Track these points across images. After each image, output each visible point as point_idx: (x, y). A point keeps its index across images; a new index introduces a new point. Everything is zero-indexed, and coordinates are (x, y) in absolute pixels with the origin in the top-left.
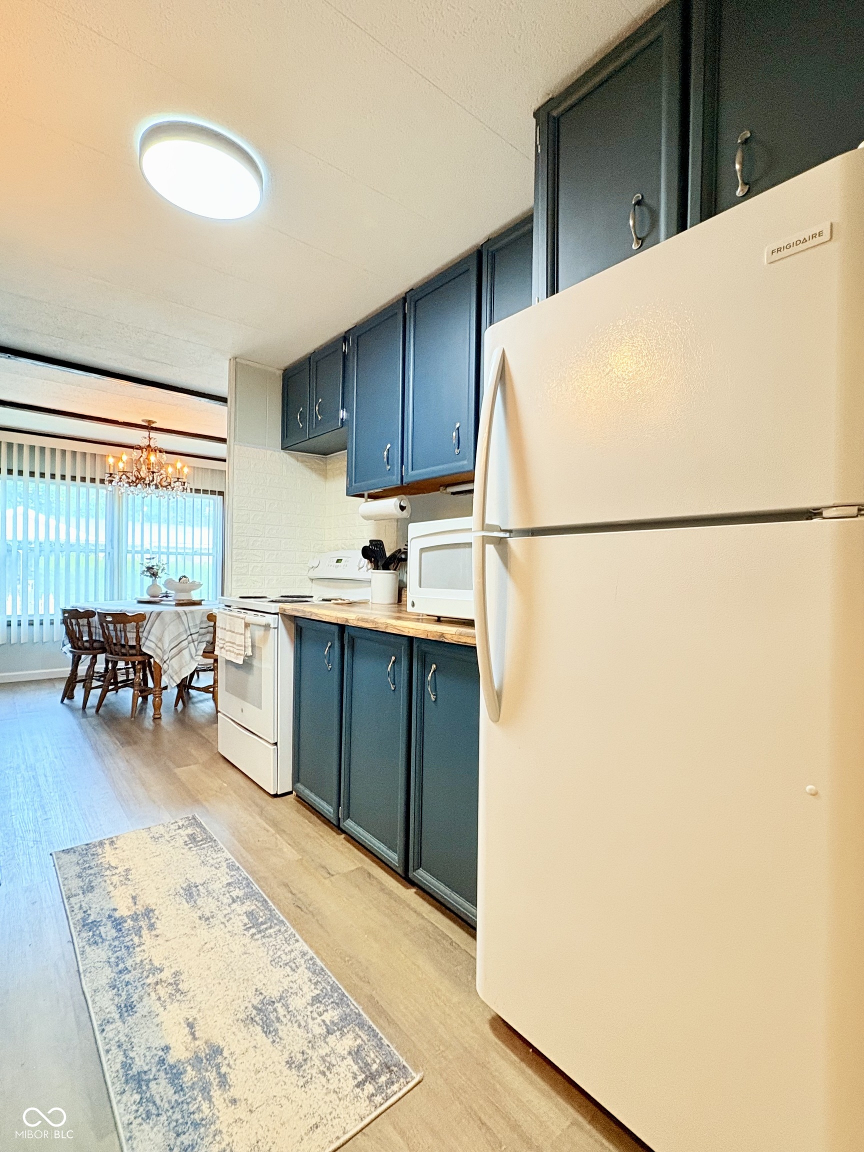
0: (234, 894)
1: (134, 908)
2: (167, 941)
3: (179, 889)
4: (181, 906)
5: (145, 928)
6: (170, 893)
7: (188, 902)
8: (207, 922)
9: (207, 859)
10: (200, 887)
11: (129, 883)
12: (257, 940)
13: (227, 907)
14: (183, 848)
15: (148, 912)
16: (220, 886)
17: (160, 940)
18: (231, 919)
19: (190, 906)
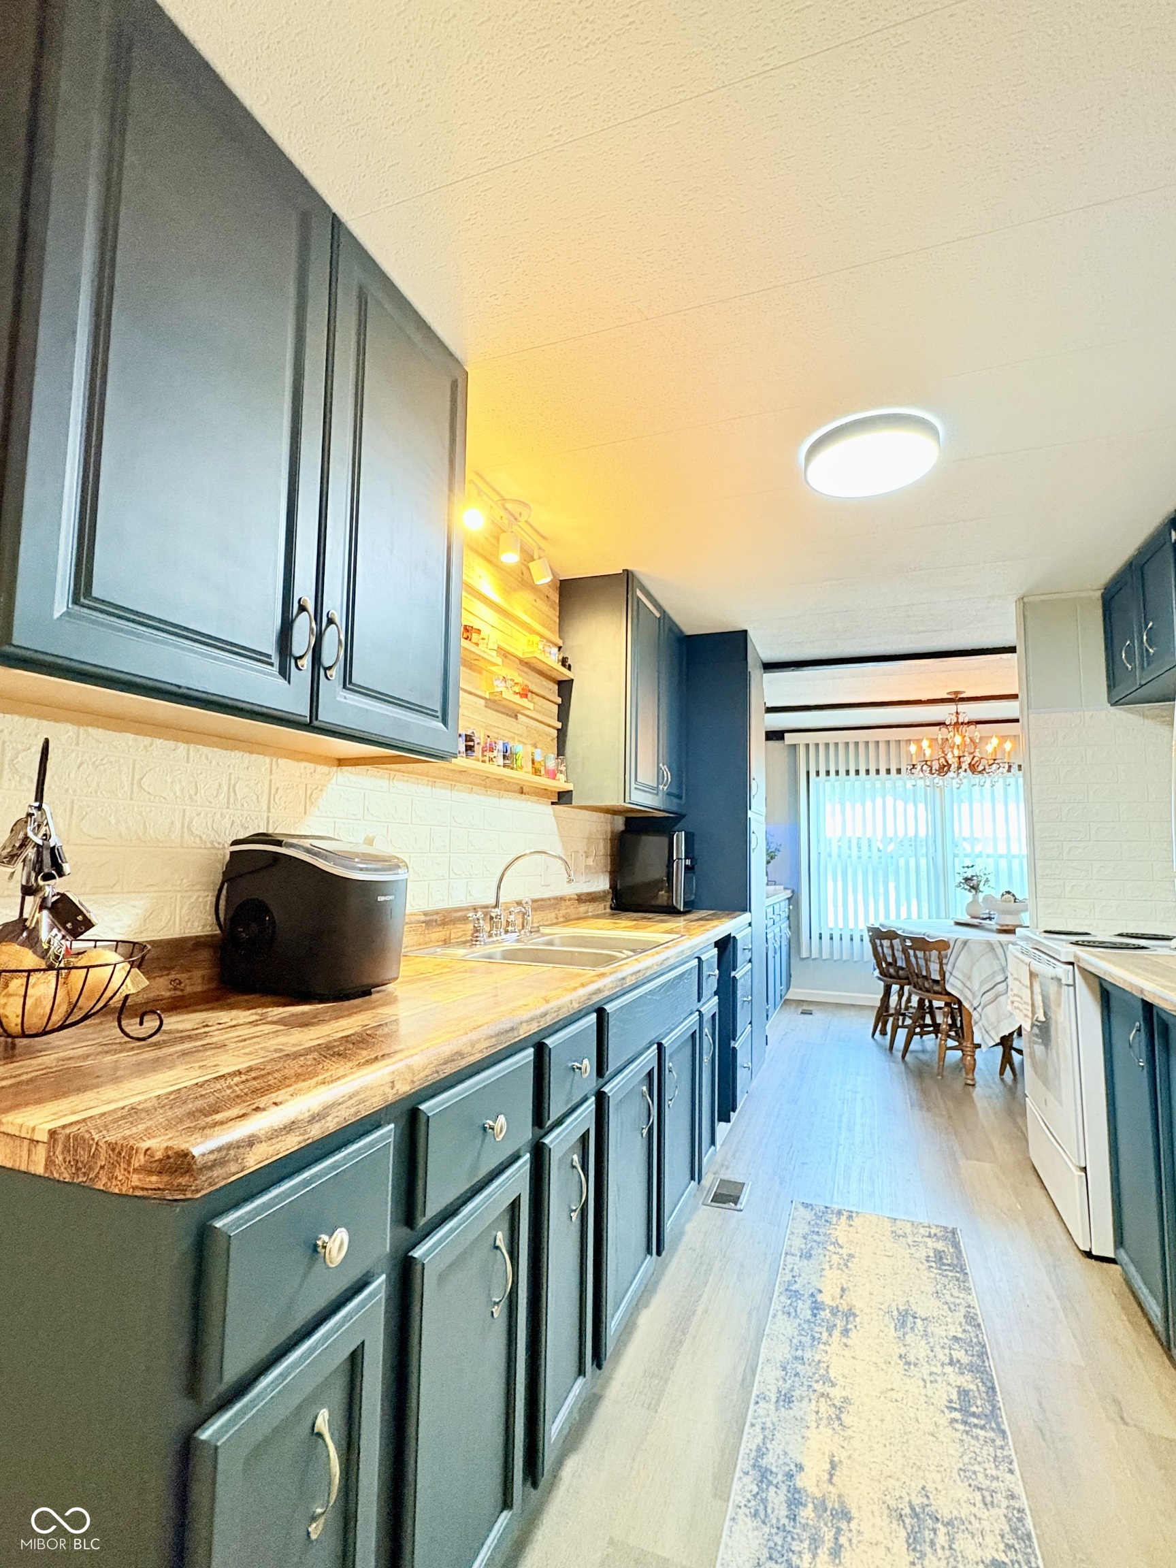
0: (957, 1355)
1: (838, 1301)
2: (853, 1358)
3: (894, 1307)
4: (886, 1330)
5: (839, 1328)
6: (882, 1307)
7: (896, 1329)
8: (906, 1367)
9: (945, 1291)
10: (918, 1321)
11: (846, 1270)
12: (956, 1430)
13: (939, 1365)
14: (922, 1263)
15: (850, 1314)
16: (944, 1334)
17: (847, 1352)
18: (936, 1381)
19: (895, 1335)
